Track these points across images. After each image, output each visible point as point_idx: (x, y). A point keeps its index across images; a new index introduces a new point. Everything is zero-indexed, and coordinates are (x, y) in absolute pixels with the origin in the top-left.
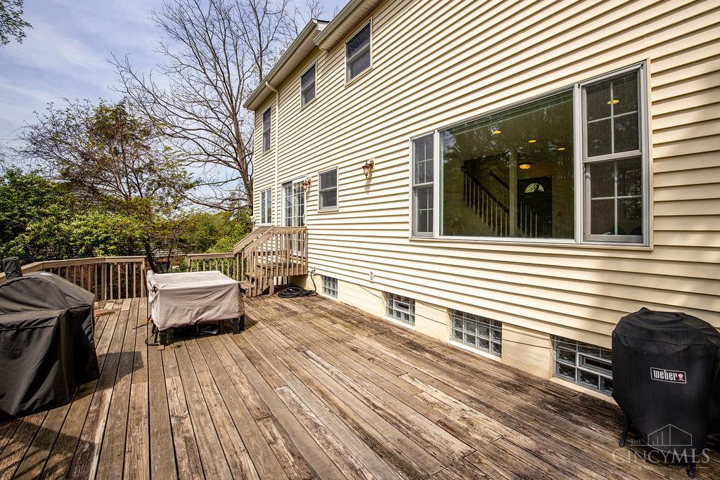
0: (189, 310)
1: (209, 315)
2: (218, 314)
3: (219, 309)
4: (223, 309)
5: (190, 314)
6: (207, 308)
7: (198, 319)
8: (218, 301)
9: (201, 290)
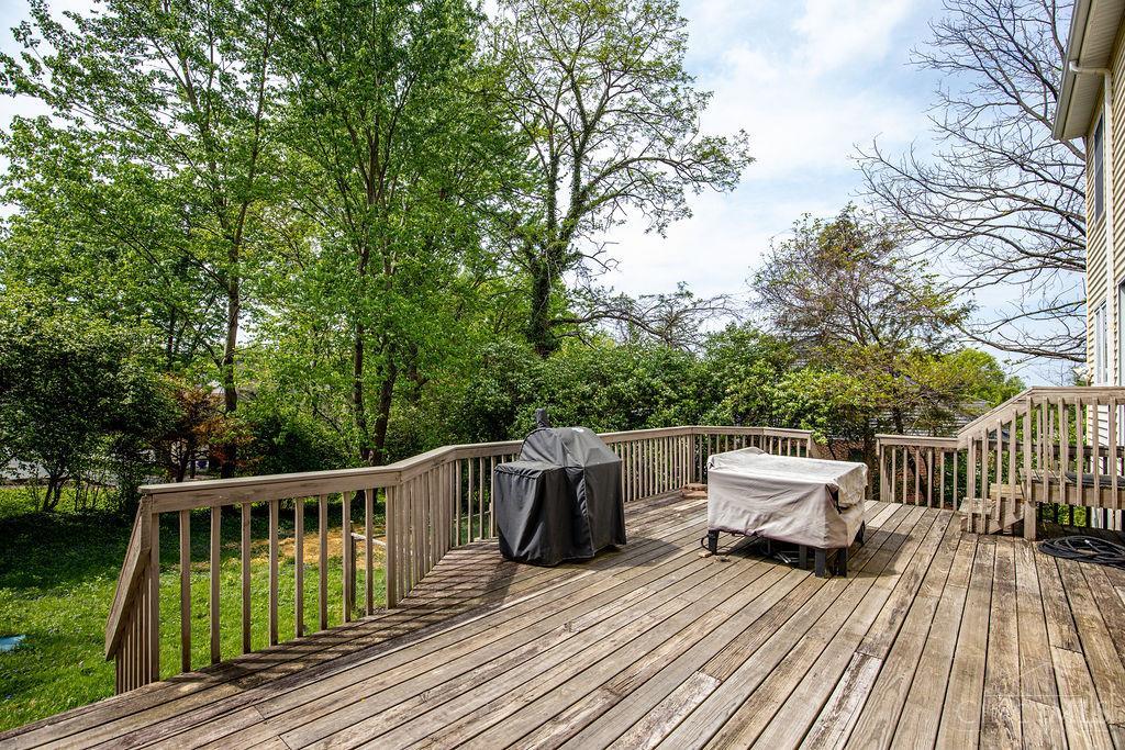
0: (744, 512)
1: (777, 529)
2: (788, 531)
3: (791, 523)
4: (798, 524)
5: (747, 517)
6: (771, 517)
7: (760, 529)
8: (789, 509)
9: (761, 484)
